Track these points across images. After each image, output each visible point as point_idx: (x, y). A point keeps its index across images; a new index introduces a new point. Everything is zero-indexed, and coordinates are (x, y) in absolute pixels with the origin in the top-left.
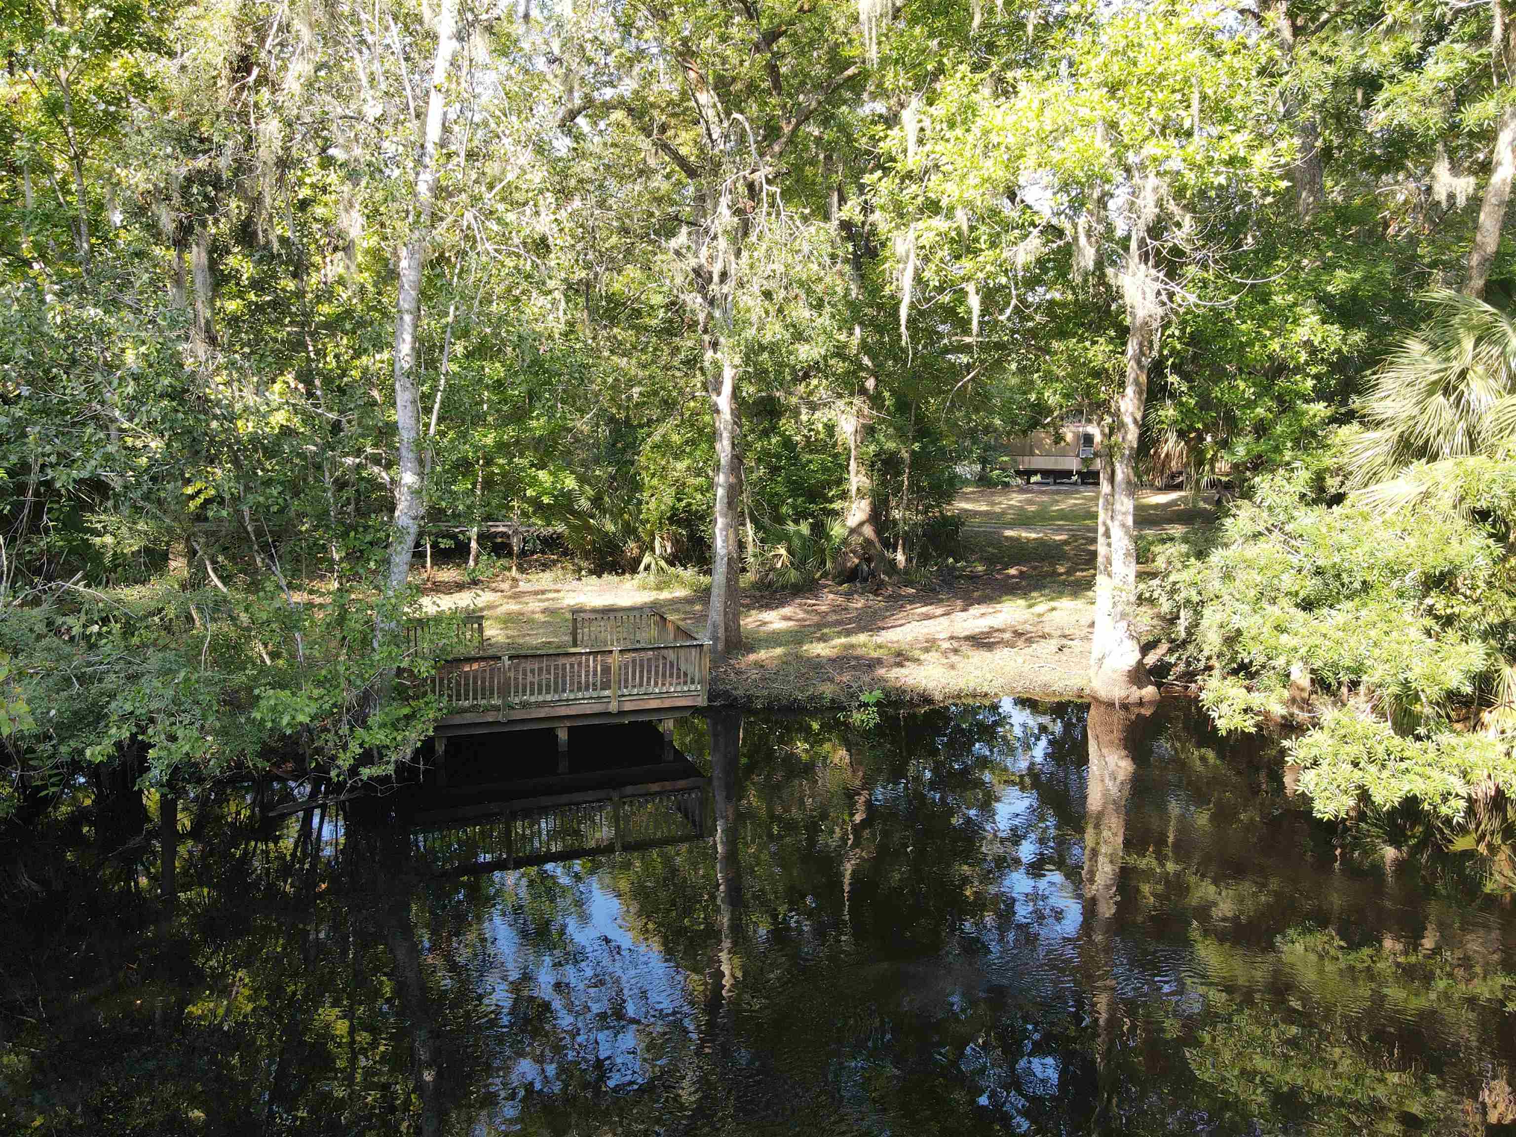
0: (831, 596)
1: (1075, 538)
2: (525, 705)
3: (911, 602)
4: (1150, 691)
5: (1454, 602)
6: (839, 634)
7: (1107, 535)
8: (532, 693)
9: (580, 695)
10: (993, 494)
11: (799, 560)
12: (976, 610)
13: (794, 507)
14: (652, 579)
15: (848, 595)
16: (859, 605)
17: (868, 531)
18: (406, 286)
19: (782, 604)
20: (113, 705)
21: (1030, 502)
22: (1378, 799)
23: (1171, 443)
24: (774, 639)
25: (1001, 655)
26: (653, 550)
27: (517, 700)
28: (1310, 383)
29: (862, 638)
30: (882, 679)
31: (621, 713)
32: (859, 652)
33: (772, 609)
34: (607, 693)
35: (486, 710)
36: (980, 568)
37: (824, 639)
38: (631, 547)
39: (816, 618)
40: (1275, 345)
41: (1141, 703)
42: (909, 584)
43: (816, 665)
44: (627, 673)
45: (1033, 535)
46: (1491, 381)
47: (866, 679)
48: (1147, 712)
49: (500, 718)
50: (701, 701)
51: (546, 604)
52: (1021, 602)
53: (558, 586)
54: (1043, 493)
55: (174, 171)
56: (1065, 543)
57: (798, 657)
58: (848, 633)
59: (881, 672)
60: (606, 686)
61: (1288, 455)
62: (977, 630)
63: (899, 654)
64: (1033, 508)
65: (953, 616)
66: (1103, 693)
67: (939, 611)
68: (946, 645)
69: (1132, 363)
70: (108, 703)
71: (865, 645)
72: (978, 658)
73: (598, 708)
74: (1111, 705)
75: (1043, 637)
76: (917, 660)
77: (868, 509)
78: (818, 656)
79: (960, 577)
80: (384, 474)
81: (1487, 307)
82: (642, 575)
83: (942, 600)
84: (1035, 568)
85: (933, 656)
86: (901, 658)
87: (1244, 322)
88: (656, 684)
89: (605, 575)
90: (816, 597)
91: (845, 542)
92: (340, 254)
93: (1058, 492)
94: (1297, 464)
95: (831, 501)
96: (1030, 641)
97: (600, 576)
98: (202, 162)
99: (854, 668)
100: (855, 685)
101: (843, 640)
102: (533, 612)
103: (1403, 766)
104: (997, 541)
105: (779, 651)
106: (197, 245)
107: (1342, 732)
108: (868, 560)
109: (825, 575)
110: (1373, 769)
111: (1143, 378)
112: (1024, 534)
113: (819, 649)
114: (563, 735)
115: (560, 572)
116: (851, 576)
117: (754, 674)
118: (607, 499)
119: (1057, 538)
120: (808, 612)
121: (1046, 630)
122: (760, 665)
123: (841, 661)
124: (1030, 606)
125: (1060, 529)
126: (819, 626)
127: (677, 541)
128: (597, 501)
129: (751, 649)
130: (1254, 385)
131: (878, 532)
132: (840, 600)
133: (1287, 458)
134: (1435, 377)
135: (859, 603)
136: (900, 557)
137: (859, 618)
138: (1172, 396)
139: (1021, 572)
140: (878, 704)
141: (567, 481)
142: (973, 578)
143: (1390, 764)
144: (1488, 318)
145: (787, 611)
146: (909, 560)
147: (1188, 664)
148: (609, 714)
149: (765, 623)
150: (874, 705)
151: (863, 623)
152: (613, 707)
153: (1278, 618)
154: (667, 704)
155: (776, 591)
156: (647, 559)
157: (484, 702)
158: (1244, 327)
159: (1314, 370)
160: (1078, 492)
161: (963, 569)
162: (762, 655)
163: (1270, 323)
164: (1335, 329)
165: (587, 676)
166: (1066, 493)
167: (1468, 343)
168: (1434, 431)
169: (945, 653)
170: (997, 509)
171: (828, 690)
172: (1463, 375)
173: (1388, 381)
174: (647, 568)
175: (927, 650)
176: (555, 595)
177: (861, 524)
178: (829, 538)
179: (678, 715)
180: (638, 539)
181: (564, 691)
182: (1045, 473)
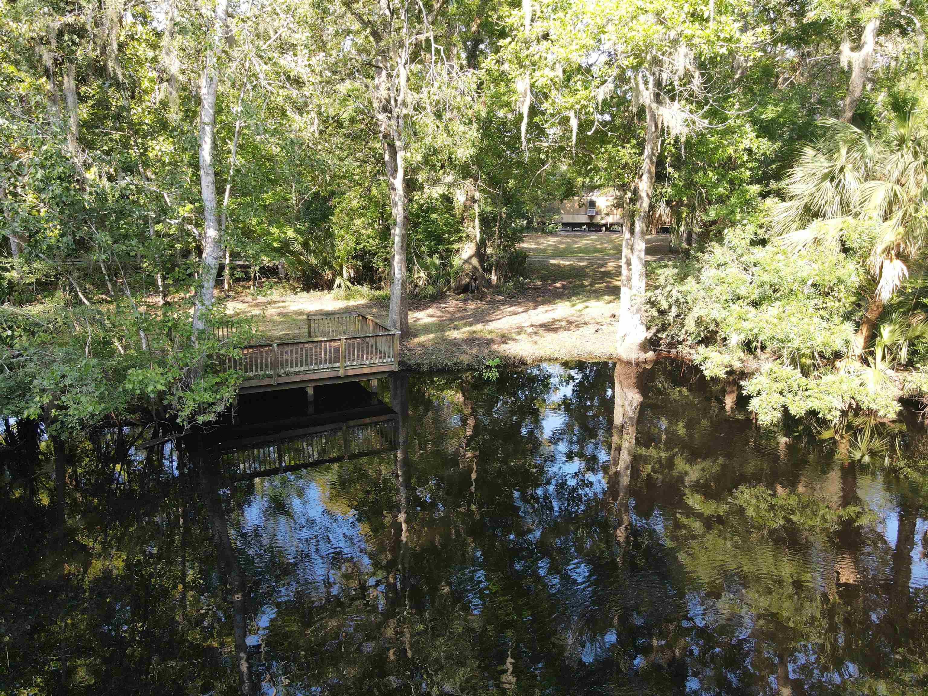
0: (454, 302)
1: (592, 264)
2: (287, 374)
3: (503, 305)
4: (650, 355)
5: (827, 300)
6: (465, 325)
7: (629, 263)
8: (292, 367)
9: (321, 367)
10: (537, 237)
11: (433, 280)
12: (542, 309)
13: (430, 248)
14: (342, 292)
15: (465, 301)
16: (473, 307)
17: (475, 261)
18: (206, 107)
19: (425, 308)
20: (35, 382)
21: (560, 242)
22: (793, 412)
23: (662, 208)
24: (426, 329)
25: (562, 335)
26: (341, 275)
27: (283, 371)
28: (748, 173)
29: (478, 327)
30: (496, 351)
31: (347, 377)
32: (479, 335)
33: (421, 310)
34: (338, 365)
35: (264, 377)
36: (539, 283)
37: (456, 328)
38: (328, 274)
39: (449, 316)
40: (730, 150)
41: (645, 362)
42: (499, 293)
43: (455, 344)
44: (349, 352)
45: (567, 263)
46: (856, 173)
47: (486, 351)
48: (649, 367)
49: (273, 382)
50: (395, 368)
51: (279, 310)
52: (567, 303)
53: (283, 298)
54: (566, 236)
55: (52, 24)
56: (586, 267)
57: (444, 339)
58: (471, 324)
59: (494, 347)
60: (337, 360)
61: (738, 216)
62: (546, 321)
63: (503, 336)
64: (563, 246)
65: (530, 312)
66: (625, 356)
67: (521, 310)
68: (530, 330)
69: (647, 160)
70: (31, 381)
71: (481, 331)
72: (550, 336)
73: (332, 374)
74: (629, 363)
75: (585, 324)
76: (514, 340)
77: (475, 248)
78: (455, 339)
79: (529, 288)
80: (195, 230)
81: (856, 129)
82: (335, 291)
83: (520, 303)
84: (570, 283)
85: (522, 337)
86: (505, 338)
87: (712, 136)
88: (367, 358)
89: (312, 291)
90: (445, 303)
91: (461, 269)
92: (165, 84)
93: (575, 236)
94: (745, 222)
95: (451, 243)
96: (578, 326)
97: (308, 292)
98: (69, 19)
99: (478, 345)
100: (480, 356)
101: (468, 328)
102: (272, 316)
103: (807, 393)
104: (547, 267)
105: (432, 336)
106: (68, 75)
107: (775, 375)
108: (475, 280)
109: (449, 289)
110: (790, 396)
111: (653, 169)
112: (562, 262)
113: (455, 334)
114: (310, 391)
115: (282, 290)
116: (465, 289)
117: (419, 350)
118: (311, 243)
119: (582, 264)
120: (442, 312)
121: (586, 320)
122: (421, 345)
123: (471, 341)
124: (573, 306)
125: (582, 259)
126: (452, 320)
127: (357, 269)
128: (305, 245)
129: (415, 336)
130: (718, 174)
131: (481, 262)
132: (460, 304)
133: (738, 218)
134: (827, 171)
135: (472, 306)
136: (493, 277)
137: (474, 315)
138: (669, 180)
139: (563, 285)
140: (497, 366)
141: (289, 233)
142: (536, 289)
143: (799, 393)
144: (856, 136)
145: (430, 311)
146: (499, 279)
147: (673, 338)
148: (339, 378)
149: (419, 319)
150: (496, 367)
151: (477, 318)
152: (342, 373)
153: (738, 312)
154: (374, 370)
155: (420, 299)
156: (338, 281)
157: (261, 373)
158: (712, 139)
159: (750, 165)
160: (588, 236)
161: (528, 284)
162: (422, 339)
163: (727, 137)
164: (765, 140)
165: (325, 353)
166: (579, 236)
167: (844, 151)
168: (823, 202)
169: (530, 335)
170: (542, 247)
171: (465, 359)
172: (842, 169)
173: (798, 172)
174: (339, 286)
175: (519, 333)
176: (283, 304)
177: (470, 257)
178: (451, 266)
179: (379, 377)
180: (331, 267)
181: (311, 364)
182: (565, 225)
